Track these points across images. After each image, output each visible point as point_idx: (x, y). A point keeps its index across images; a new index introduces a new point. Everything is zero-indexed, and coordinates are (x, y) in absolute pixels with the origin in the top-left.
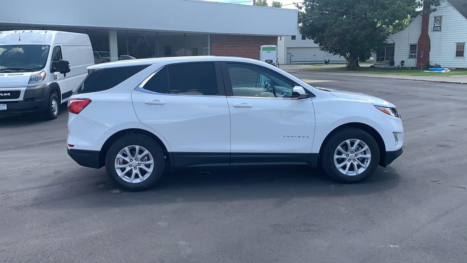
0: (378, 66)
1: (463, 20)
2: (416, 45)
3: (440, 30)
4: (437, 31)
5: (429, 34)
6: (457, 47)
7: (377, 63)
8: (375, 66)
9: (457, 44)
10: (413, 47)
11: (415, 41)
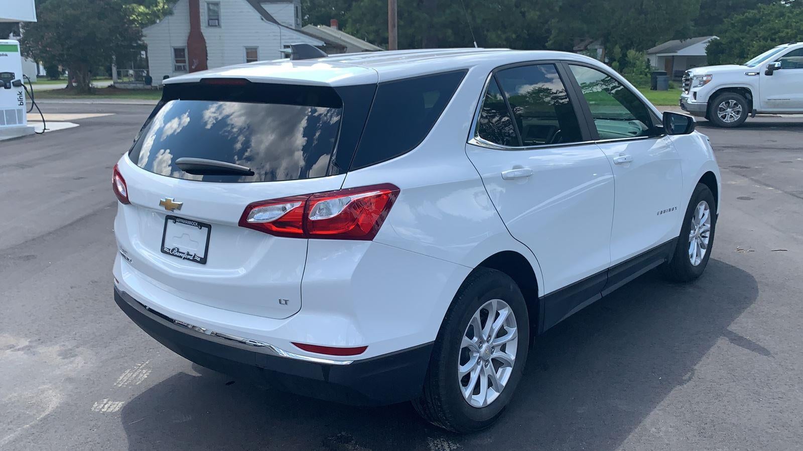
0: (122, 86)
1: (250, 10)
2: (183, 50)
3: (219, 24)
4: (214, 26)
5: (202, 31)
6: (248, 53)
7: (119, 81)
8: (117, 85)
9: (247, 49)
10: (178, 52)
11: (181, 41)
